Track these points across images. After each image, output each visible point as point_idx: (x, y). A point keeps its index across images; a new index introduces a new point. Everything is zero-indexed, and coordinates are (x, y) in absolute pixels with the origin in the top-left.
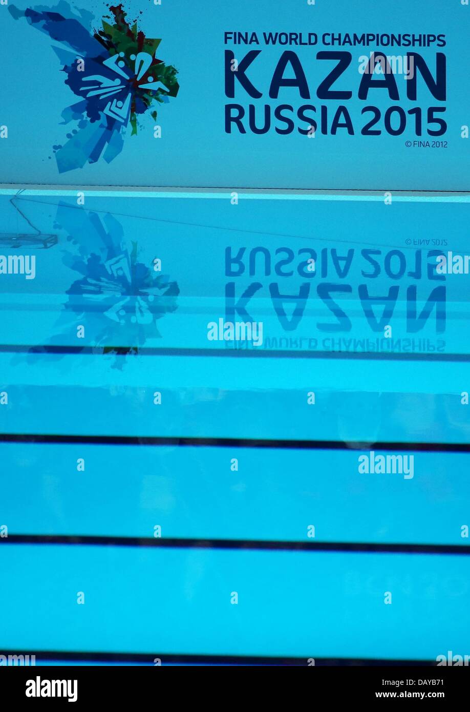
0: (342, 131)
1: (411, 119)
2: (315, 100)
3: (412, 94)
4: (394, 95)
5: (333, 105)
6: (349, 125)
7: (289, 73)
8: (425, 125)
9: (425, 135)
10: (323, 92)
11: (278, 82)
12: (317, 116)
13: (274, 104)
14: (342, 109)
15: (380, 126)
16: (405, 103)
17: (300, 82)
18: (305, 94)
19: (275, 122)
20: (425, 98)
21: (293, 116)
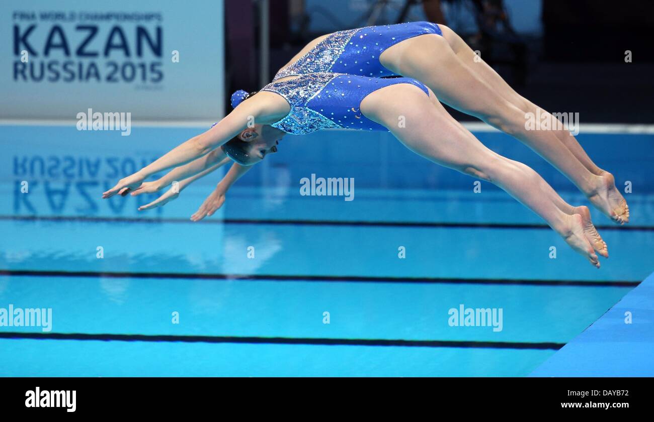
0: (93, 80)
1: (139, 72)
2: (74, 58)
3: (139, 52)
4: (127, 53)
5: (86, 62)
6: (97, 75)
7: (57, 39)
8: (149, 75)
9: (148, 83)
10: (80, 52)
11: (49, 46)
12: (75, 69)
13: (47, 61)
14: (93, 65)
15: (118, 75)
16: (135, 59)
17: (64, 46)
18: (67, 52)
19: (48, 74)
20: (148, 56)
21: (59, 68)
